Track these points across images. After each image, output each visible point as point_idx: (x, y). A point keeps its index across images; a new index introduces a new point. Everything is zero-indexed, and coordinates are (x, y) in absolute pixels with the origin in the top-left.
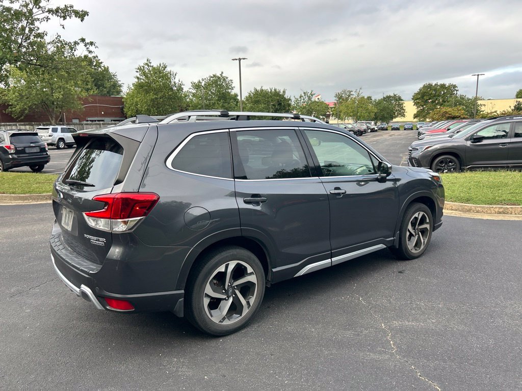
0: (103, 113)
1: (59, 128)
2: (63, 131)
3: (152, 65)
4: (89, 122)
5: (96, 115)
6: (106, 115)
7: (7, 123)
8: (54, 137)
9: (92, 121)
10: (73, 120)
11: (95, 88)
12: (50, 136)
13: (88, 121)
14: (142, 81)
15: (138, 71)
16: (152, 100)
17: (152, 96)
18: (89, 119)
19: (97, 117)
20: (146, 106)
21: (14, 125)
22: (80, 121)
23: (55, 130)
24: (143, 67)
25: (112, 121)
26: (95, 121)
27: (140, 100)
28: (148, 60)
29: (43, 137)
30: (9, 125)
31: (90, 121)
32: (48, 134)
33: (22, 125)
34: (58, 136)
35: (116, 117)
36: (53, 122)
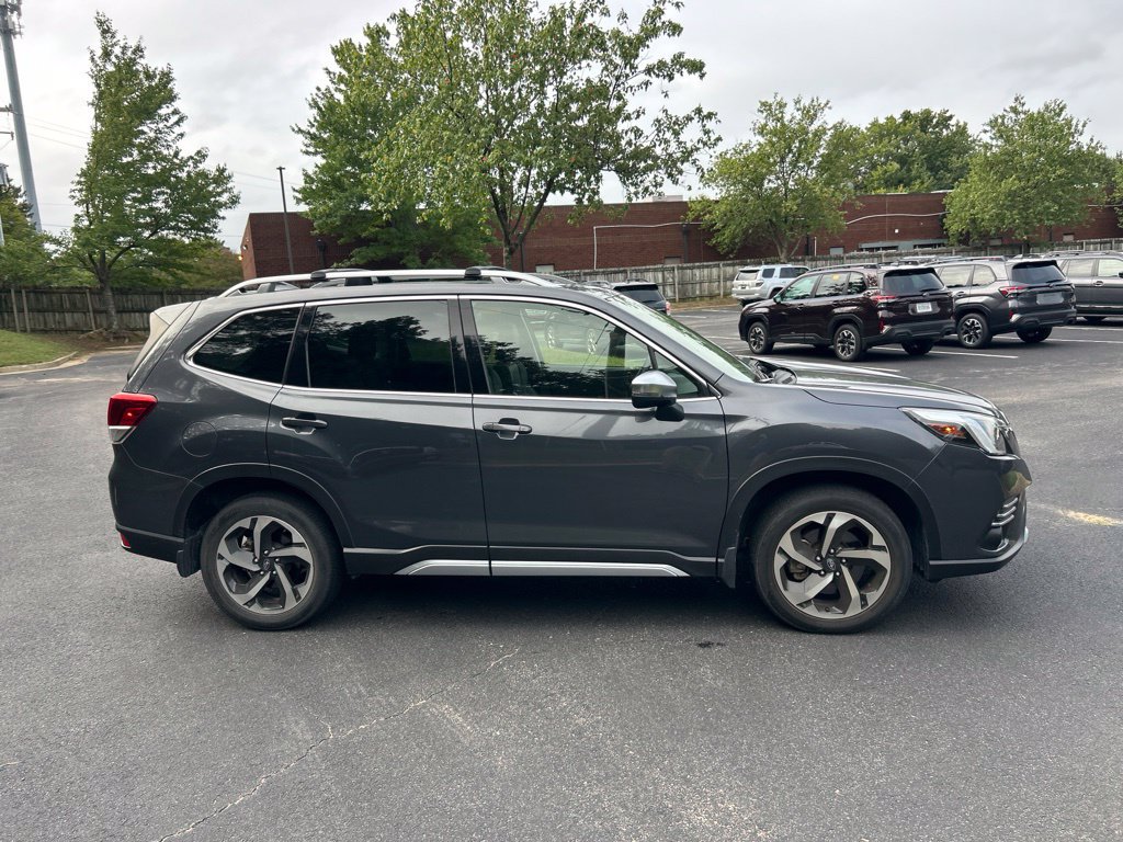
0: (897, 231)
1: (778, 268)
2: (785, 273)
3: (1026, 108)
4: (864, 252)
5: (882, 237)
6: (903, 236)
7: (697, 264)
8: (764, 288)
9: (871, 249)
10: (831, 250)
11: (926, 175)
12: (758, 285)
13: (862, 250)
14: (994, 150)
15: (988, 128)
16: (1012, 194)
17: (1011, 183)
18: (864, 246)
19: (883, 239)
20: (992, 208)
21: (715, 266)
22: (845, 252)
23: (768, 274)
24: (1003, 117)
25: (915, 247)
26: (878, 249)
27: (982, 194)
28: (1016, 99)
29: (747, 288)
30: (707, 267)
31: (867, 249)
32: (757, 281)
33: (729, 265)
34: (773, 284)
35: (926, 238)
36: (782, 256)
